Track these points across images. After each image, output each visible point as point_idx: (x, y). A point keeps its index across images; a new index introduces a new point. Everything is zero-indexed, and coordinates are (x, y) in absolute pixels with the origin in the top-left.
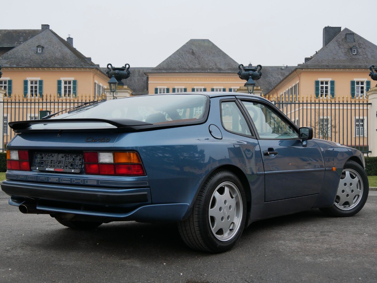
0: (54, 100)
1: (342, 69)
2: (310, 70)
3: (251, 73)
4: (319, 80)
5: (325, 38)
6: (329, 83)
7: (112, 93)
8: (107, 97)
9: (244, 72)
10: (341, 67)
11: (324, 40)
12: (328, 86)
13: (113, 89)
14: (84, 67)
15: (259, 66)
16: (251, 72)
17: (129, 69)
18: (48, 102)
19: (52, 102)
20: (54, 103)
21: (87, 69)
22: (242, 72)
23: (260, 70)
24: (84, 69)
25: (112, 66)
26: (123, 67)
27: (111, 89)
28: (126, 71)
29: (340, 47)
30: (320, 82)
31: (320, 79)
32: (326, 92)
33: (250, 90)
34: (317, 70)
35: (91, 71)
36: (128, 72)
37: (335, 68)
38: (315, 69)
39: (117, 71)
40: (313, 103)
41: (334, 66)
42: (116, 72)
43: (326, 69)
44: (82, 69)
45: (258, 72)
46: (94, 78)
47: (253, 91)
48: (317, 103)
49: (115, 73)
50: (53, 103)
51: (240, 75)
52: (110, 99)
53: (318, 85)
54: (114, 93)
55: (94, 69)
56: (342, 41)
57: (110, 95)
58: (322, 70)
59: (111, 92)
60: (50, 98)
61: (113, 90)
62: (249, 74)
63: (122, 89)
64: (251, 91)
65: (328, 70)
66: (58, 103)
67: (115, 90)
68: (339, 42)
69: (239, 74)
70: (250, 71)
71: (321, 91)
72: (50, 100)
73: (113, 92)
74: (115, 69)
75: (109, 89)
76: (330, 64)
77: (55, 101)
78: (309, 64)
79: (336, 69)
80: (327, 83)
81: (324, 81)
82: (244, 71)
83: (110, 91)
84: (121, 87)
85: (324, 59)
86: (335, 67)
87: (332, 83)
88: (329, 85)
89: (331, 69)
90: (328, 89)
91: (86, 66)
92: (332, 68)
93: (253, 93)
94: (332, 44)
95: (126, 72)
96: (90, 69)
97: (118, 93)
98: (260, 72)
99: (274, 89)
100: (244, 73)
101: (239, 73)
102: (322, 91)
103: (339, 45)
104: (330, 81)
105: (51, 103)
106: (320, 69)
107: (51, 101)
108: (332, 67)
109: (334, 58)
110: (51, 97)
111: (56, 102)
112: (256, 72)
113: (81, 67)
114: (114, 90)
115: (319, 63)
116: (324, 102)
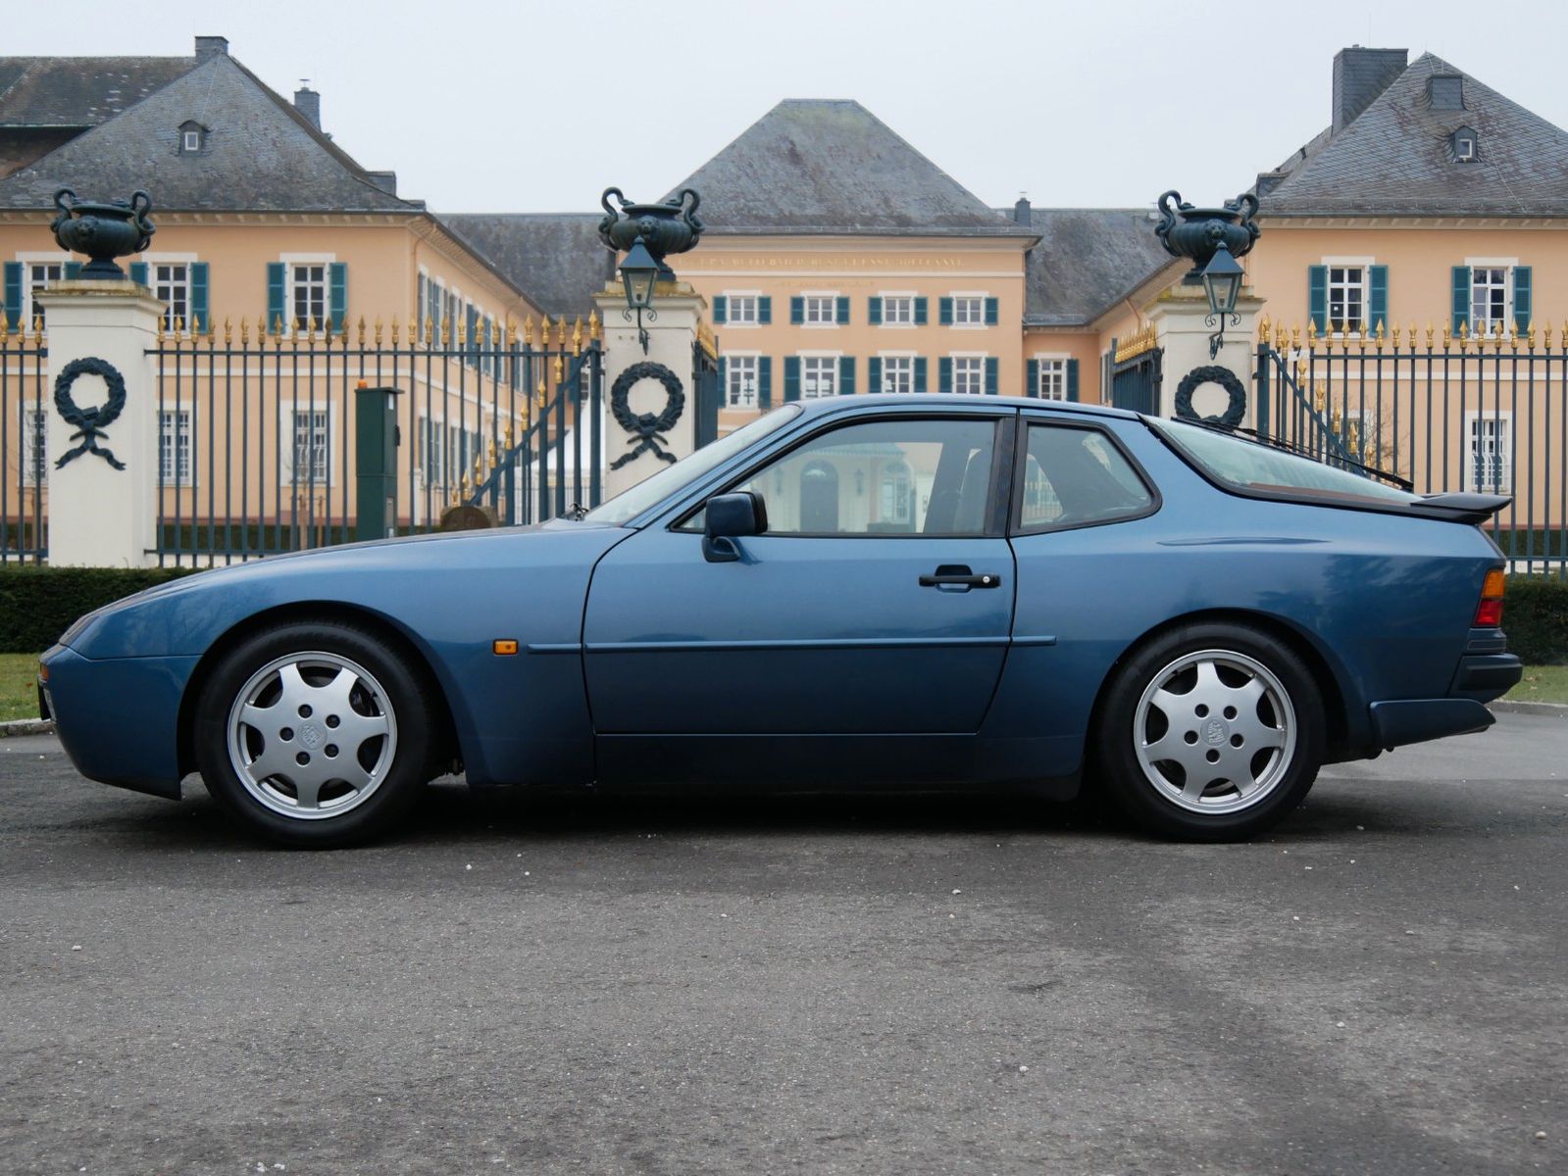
0: (379, 344)
1: (1418, 220)
2: (1290, 223)
3: (1217, 230)
4: (1323, 263)
5: (1345, 94)
6: (1366, 277)
7: (634, 314)
8: (607, 331)
9: (1181, 224)
10: (1413, 210)
11: (1339, 102)
12: (1360, 290)
13: (639, 297)
14: (375, 210)
15: (1246, 202)
16: (1216, 225)
17: (698, 213)
18: (353, 353)
19: (370, 353)
20: (379, 356)
21: (390, 218)
22: (1174, 224)
23: (1251, 214)
24: (377, 217)
25: (625, 197)
26: (672, 202)
27: (629, 297)
28: (686, 221)
29: (1405, 132)
30: (1329, 270)
31: (1330, 261)
32: (1354, 310)
33: (1222, 301)
34: (1318, 224)
35: (403, 228)
36: (692, 223)
37: (1391, 216)
38: (1309, 220)
39: (647, 221)
40: (1472, 356)
41: (1384, 206)
42: (643, 223)
43: (1353, 220)
44: (368, 218)
45: (1243, 224)
46: (414, 253)
47: (1231, 305)
48: (1490, 357)
49: (639, 228)
50: (375, 357)
51: (1166, 235)
52: (620, 338)
53: (1322, 283)
54: (644, 313)
55: (418, 218)
56: (1414, 105)
57: (626, 323)
58: (1339, 224)
59: (631, 307)
60: (362, 333)
61: (636, 301)
62: (1208, 233)
63: (671, 295)
64: (1225, 306)
65: (1360, 224)
66: (395, 357)
67: (647, 302)
68: (1401, 112)
69: (1162, 231)
70: (1211, 220)
71: (1333, 306)
72: (362, 344)
73: (639, 309)
74: (635, 212)
75: (622, 298)
76: (1370, 199)
77: (383, 348)
78: (1285, 201)
79: (1395, 220)
80: (1355, 276)
81: (1346, 267)
82: (1184, 220)
83: (625, 303)
84: (664, 286)
85: (1343, 179)
86: (1389, 211)
87: (1379, 275)
88: (1365, 285)
89: (1375, 220)
90: (1360, 300)
91: (386, 207)
92: (1377, 216)
93: (1230, 313)
94: (1374, 120)
95: (685, 226)
96: (400, 217)
97: (658, 313)
98: (1250, 224)
99: (1127, 302)
100: (1188, 231)
101: (1163, 228)
102: (1336, 308)
103: (1403, 122)
104: (1367, 269)
105: (366, 357)
106: (1332, 220)
107: (366, 349)
108: (1380, 212)
109: (1386, 177)
110: (366, 332)
111: (388, 353)
112: (1236, 226)
113: (365, 210)
114: (644, 301)
115: (1325, 193)
116: (1519, 352)
